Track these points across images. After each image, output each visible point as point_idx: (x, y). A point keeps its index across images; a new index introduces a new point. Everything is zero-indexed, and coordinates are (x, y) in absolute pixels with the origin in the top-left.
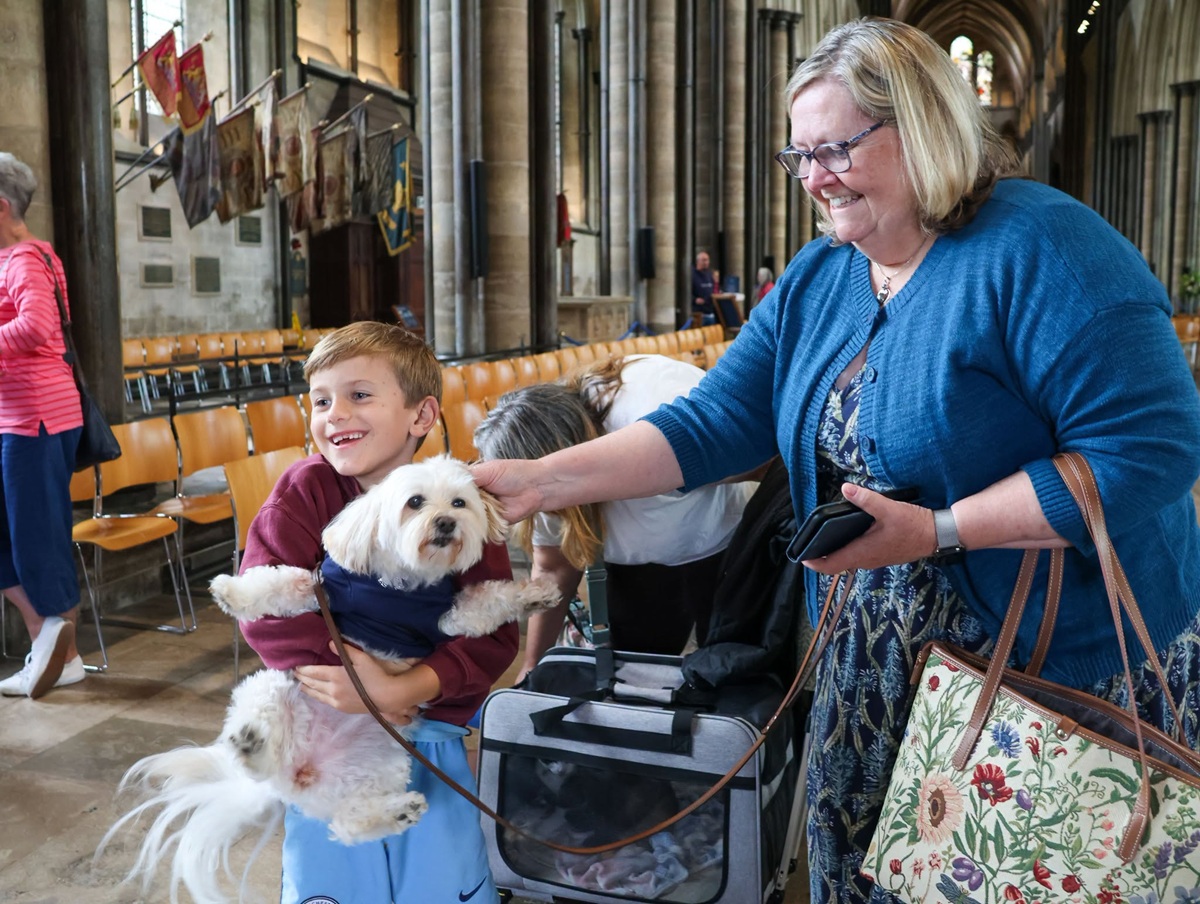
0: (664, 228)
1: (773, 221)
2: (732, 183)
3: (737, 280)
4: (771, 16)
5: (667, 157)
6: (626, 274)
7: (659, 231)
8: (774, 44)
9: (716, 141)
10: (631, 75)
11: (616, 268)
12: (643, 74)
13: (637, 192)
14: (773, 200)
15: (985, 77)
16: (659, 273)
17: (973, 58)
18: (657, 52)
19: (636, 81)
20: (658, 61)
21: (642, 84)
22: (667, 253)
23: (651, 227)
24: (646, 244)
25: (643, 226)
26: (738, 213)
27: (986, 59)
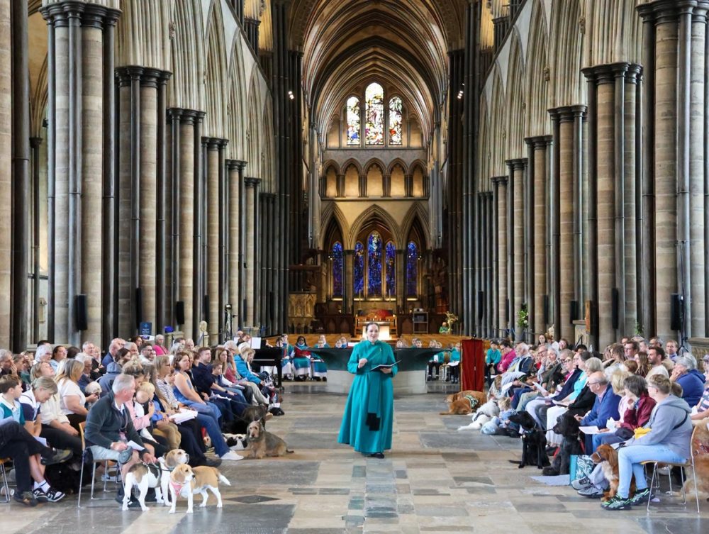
0: (95, 295)
1: (182, 272)
2: (147, 252)
3: (150, 325)
4: (181, 113)
5: (96, 246)
6: (66, 326)
7: (90, 297)
8: (183, 135)
9: (134, 221)
10: (71, 190)
11: (58, 322)
12: (79, 190)
13: (74, 270)
14: (182, 256)
15: (395, 119)
16: (90, 326)
17: (385, 102)
18: (89, 174)
19: (75, 194)
20: (90, 180)
21: (78, 196)
22: (95, 312)
23: (84, 295)
24: (80, 305)
25: (79, 293)
26: (151, 274)
27: (395, 103)
